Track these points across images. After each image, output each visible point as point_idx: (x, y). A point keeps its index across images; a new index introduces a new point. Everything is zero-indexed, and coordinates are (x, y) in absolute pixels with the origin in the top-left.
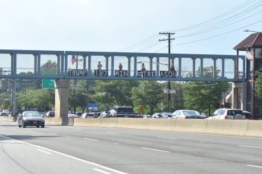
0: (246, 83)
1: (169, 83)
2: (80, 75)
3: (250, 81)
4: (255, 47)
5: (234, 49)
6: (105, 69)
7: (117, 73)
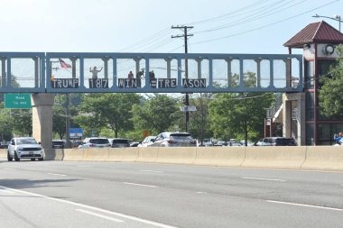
0: (304, 94)
1: (187, 96)
2: (69, 87)
3: (310, 90)
4: (316, 42)
5: (285, 45)
6: (103, 77)
7: (122, 83)
